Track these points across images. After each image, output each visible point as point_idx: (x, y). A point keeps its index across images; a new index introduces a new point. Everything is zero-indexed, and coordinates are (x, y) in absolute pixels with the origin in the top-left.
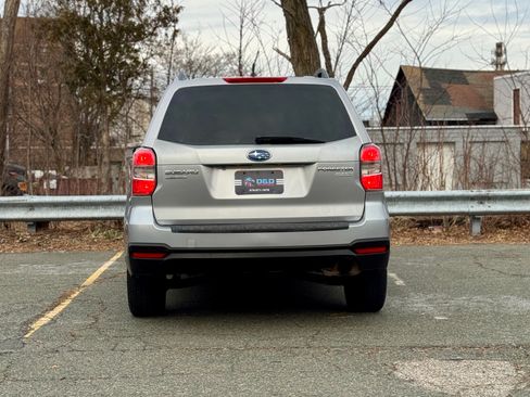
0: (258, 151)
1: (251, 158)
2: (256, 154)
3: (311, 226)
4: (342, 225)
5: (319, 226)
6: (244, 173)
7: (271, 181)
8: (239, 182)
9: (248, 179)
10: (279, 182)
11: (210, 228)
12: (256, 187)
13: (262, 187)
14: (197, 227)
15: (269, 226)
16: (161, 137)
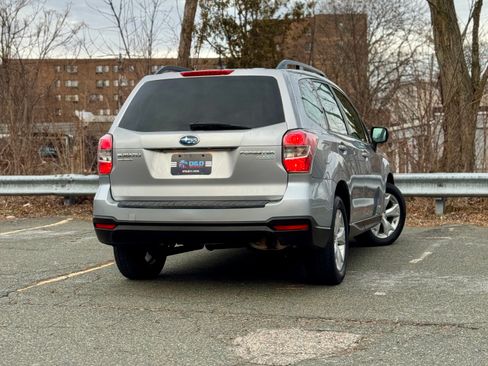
0: (189, 137)
1: (182, 142)
2: (186, 139)
3: (231, 204)
4: (259, 203)
5: (238, 204)
6: (180, 156)
7: (201, 164)
8: (175, 164)
9: (183, 161)
10: (208, 164)
11: (147, 204)
12: (188, 168)
13: (193, 168)
14: (137, 203)
15: (195, 204)
16: (120, 126)
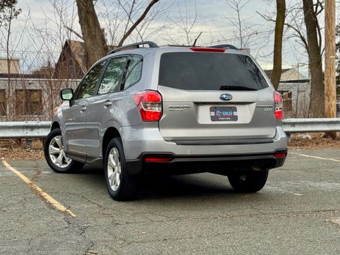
0: (226, 95)
1: (222, 98)
2: (224, 96)
6: (216, 108)
7: (231, 113)
8: (213, 114)
9: (218, 112)
10: (235, 114)
12: (222, 116)
13: (226, 116)
16: (160, 83)
